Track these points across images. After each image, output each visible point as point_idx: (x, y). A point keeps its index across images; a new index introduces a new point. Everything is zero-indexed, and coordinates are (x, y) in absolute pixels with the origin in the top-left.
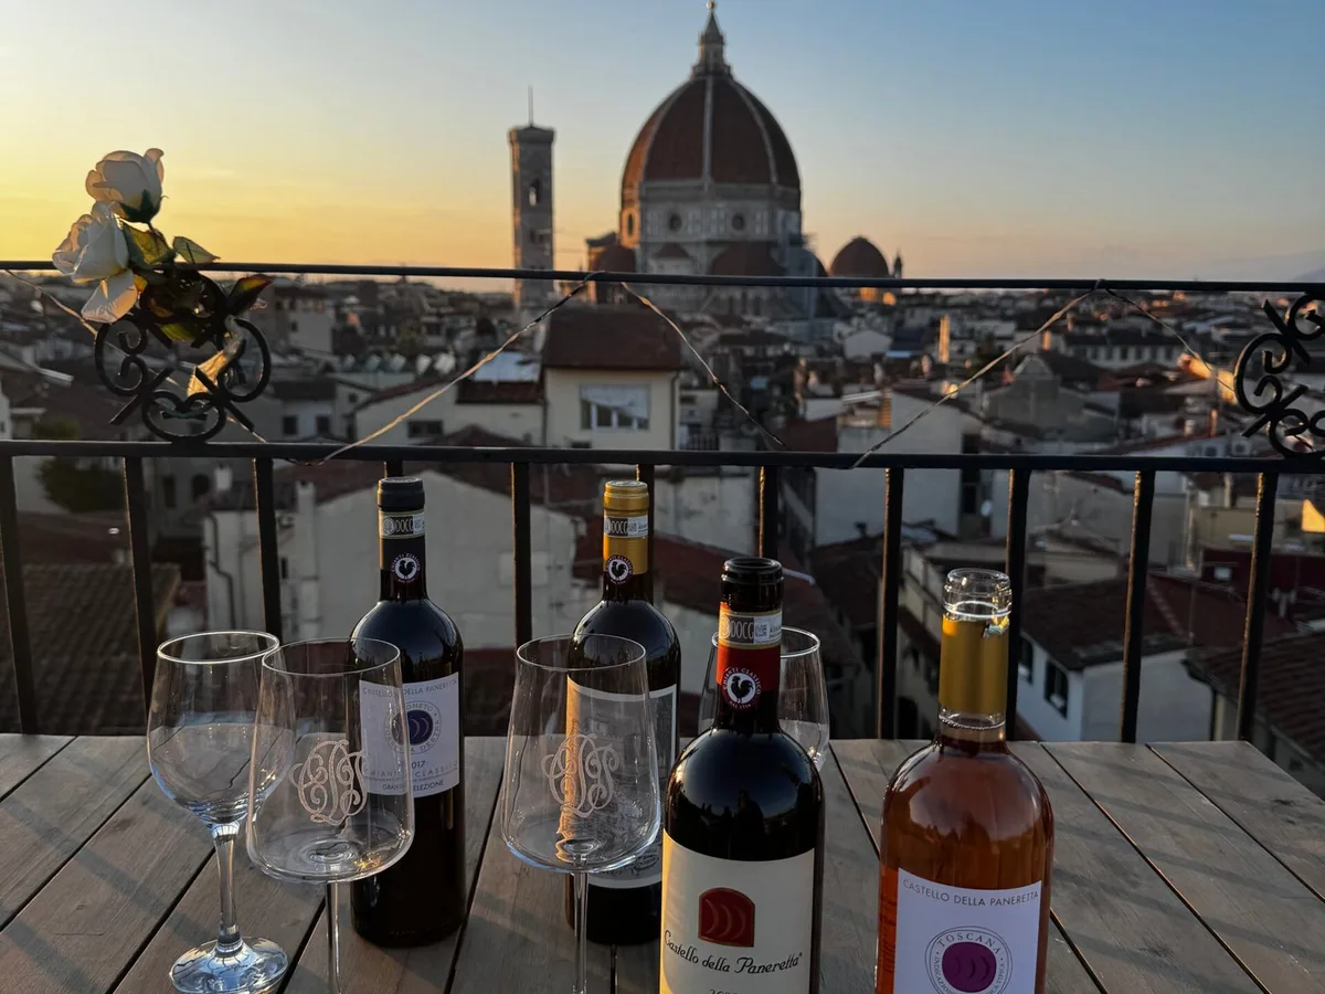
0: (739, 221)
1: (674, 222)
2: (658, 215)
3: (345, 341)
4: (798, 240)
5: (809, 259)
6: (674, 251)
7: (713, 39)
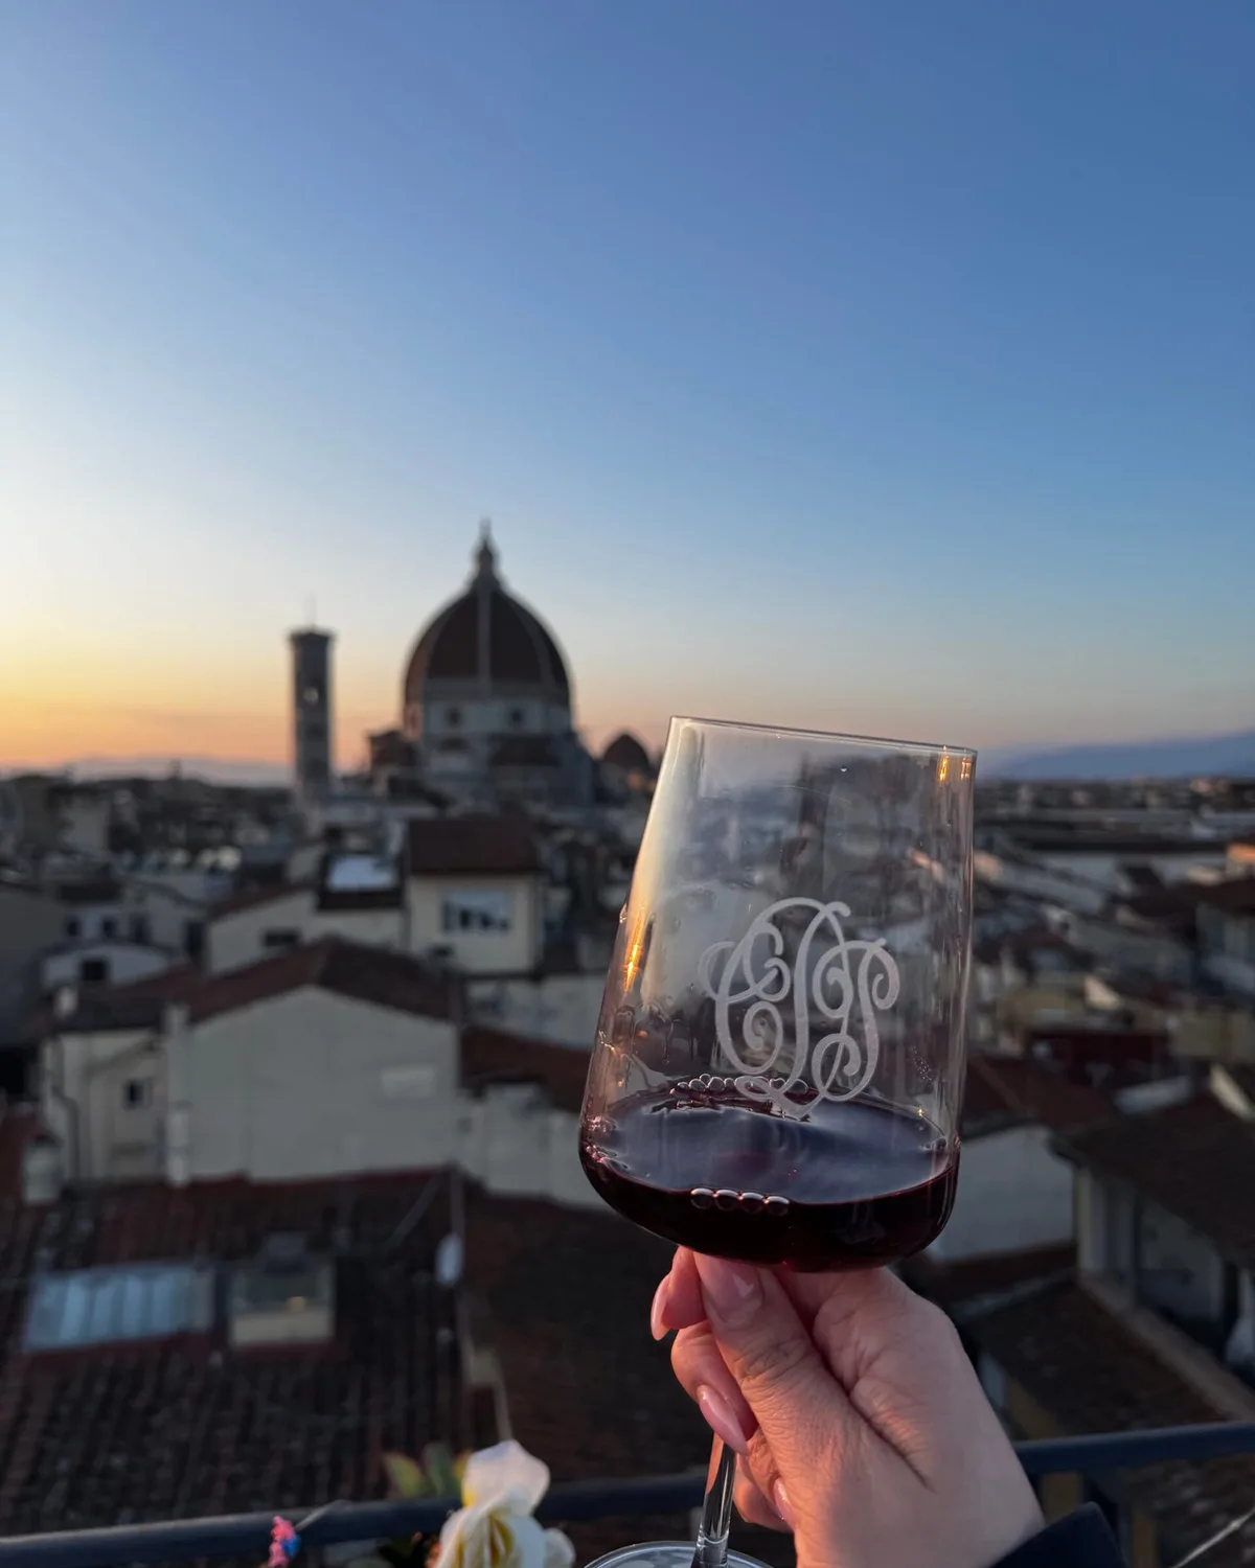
0: (517, 717)
1: (454, 717)
2: (438, 711)
3: (119, 839)
4: (571, 736)
5: (581, 753)
6: (454, 745)
7: (486, 557)
